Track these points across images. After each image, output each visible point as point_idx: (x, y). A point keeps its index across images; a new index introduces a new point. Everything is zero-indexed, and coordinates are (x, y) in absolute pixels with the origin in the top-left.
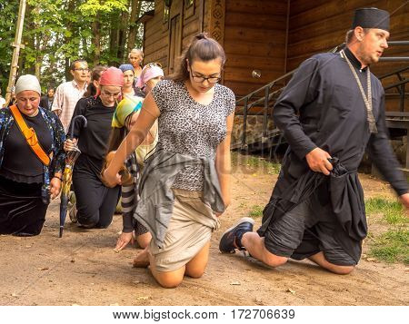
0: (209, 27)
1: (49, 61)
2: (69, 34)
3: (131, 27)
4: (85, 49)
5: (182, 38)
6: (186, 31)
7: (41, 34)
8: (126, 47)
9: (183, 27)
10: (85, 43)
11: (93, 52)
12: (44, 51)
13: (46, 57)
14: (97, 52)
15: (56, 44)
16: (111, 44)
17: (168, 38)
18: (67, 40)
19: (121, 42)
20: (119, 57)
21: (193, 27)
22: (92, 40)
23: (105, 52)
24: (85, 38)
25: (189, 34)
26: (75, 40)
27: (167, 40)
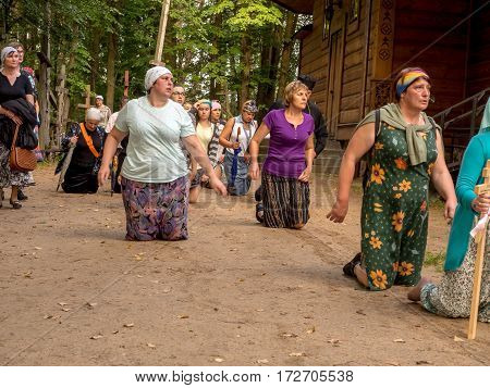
0: (376, 44)
1: (192, 81)
2: (215, 51)
3: (285, 43)
4: (232, 68)
5: (344, 57)
6: (348, 49)
7: (183, 51)
8: (279, 66)
9: (345, 43)
10: (233, 62)
11: (242, 72)
12: (187, 70)
13: (189, 77)
14: (247, 72)
15: (199, 63)
16: (263, 63)
17: (327, 57)
18: (212, 58)
19: (274, 61)
20: (271, 78)
21: (357, 44)
22: (241, 58)
23: (255, 72)
24: (233, 56)
25: (353, 52)
26: (222, 58)
27: (326, 59)
